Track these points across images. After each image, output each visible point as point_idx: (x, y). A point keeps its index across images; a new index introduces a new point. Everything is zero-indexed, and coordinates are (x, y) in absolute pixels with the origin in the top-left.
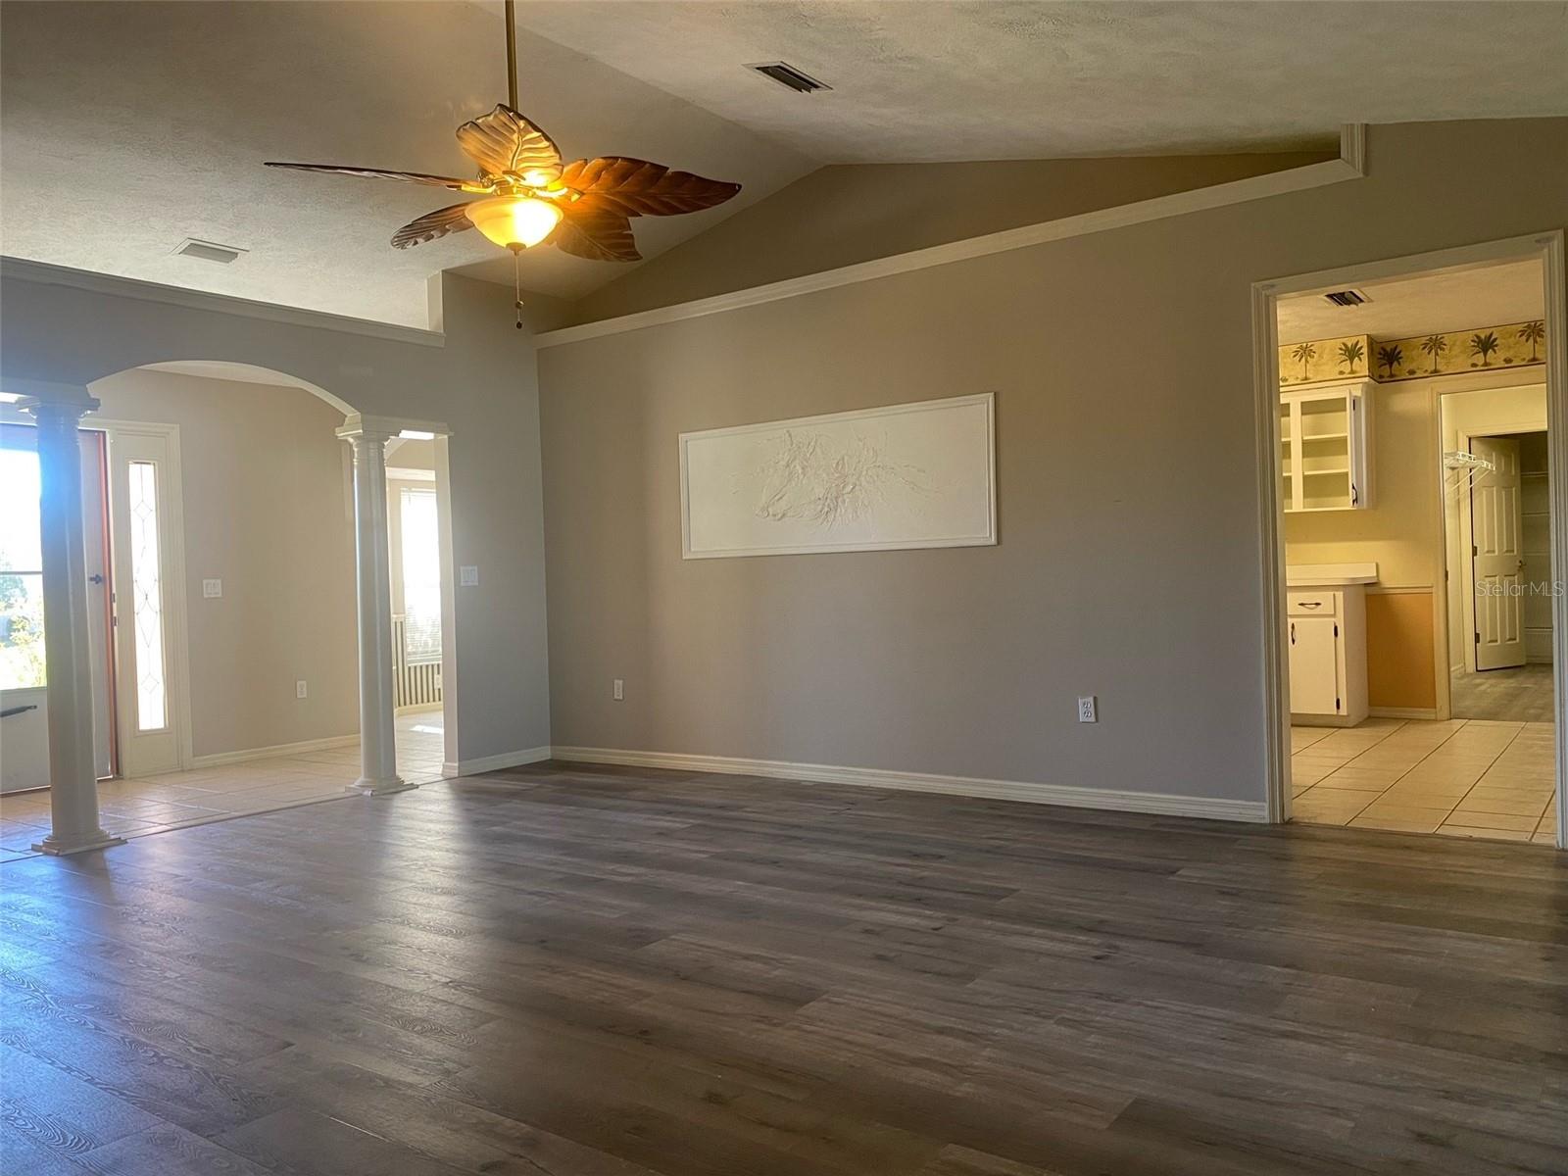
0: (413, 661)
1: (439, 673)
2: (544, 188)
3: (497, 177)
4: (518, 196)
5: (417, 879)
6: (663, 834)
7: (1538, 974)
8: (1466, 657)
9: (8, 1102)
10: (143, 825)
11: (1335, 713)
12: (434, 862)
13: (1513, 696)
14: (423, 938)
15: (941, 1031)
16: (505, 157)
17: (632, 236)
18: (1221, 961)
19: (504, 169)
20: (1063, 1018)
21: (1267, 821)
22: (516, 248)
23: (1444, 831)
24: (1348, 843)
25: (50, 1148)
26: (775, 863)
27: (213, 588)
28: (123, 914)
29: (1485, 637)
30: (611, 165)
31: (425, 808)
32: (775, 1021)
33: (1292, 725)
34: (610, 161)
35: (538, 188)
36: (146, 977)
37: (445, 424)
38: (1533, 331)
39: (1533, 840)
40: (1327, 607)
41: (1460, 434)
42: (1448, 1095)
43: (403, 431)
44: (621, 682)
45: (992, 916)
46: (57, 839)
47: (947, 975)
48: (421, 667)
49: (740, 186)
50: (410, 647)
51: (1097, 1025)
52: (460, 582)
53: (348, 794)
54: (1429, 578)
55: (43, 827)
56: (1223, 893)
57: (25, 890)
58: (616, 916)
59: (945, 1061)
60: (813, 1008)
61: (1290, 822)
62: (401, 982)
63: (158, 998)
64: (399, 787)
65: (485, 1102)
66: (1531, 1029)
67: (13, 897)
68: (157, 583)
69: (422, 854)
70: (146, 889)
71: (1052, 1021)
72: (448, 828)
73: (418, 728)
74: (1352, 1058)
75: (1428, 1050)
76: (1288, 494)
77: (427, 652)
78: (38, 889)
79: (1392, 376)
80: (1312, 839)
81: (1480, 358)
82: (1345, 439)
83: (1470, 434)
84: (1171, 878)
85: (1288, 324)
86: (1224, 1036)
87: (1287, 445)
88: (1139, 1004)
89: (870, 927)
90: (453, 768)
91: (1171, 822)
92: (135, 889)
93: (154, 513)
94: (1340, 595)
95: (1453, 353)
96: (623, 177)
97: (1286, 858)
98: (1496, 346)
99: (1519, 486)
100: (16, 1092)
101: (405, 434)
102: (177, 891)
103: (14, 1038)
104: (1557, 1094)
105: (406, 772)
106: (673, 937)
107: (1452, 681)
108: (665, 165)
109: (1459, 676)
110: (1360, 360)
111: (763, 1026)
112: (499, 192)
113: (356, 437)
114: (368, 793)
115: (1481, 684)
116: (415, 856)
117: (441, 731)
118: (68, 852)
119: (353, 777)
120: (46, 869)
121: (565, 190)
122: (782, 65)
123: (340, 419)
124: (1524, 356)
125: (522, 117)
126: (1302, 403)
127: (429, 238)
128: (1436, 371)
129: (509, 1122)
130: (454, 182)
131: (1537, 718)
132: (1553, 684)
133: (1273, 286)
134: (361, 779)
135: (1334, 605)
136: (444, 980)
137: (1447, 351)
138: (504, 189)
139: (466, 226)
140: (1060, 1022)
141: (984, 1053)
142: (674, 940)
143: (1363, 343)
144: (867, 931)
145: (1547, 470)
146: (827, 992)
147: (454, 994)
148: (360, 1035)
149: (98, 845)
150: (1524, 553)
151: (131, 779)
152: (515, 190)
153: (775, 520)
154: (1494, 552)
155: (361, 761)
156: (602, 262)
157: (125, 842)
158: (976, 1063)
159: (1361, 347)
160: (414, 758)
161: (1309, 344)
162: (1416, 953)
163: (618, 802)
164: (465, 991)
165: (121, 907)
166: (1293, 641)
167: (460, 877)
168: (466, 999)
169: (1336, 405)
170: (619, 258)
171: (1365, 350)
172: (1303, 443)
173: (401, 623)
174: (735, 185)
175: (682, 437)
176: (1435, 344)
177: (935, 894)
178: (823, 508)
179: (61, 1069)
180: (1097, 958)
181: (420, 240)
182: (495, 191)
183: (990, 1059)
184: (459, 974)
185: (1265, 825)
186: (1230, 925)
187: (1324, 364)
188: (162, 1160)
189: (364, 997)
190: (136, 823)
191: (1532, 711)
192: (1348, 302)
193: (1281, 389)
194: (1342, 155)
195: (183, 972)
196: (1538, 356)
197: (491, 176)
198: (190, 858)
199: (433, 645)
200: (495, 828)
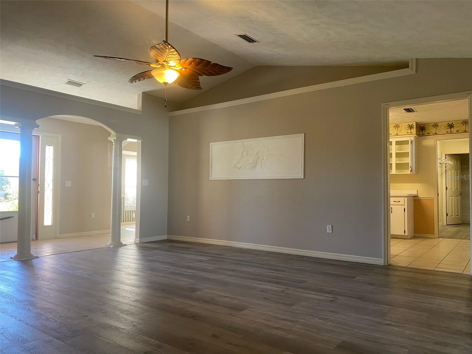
0: (126, 209)
1: (134, 213)
2: (175, 67)
3: (161, 62)
4: (167, 68)
5: (126, 271)
6: (200, 261)
7: (464, 310)
8: (444, 220)
9: (2, 329)
10: (44, 253)
11: (404, 235)
12: (131, 267)
13: (457, 232)
14: (127, 288)
15: (283, 320)
16: (164, 57)
17: (199, 82)
18: (368, 303)
19: (163, 60)
20: (321, 317)
21: (383, 264)
22: (166, 84)
23: (436, 269)
24: (408, 272)
25: (14, 342)
26: (234, 271)
27: (68, 184)
28: (38, 278)
29: (449, 215)
30: (195, 60)
31: (129, 251)
32: (234, 315)
33: (391, 238)
34: (195, 59)
35: (173, 66)
36: (44, 296)
37: (141, 138)
38: (465, 122)
39: (463, 273)
40: (402, 203)
41: (443, 154)
42: (437, 343)
43: (128, 139)
44: (189, 216)
45: (300, 288)
46: (18, 256)
47: (285, 304)
48: (129, 211)
49: (232, 68)
50: (126, 205)
51: (331, 320)
52: (143, 184)
53: (106, 247)
54: (433, 195)
55: (14, 252)
56: (369, 284)
57: (8, 270)
58: (186, 284)
59: (285, 328)
60: (245, 312)
61: (390, 265)
62: (121, 300)
63: (48, 302)
64: (121, 245)
65: (145, 334)
66: (462, 326)
67: (4, 272)
68: (52, 182)
69: (128, 264)
70: (45, 271)
71: (317, 318)
72: (136, 257)
73: (127, 229)
74: (408, 332)
75: (431, 331)
76: (391, 169)
77: (131, 206)
78: (12, 270)
79: (423, 134)
80: (396, 270)
81: (449, 130)
82: (408, 153)
83: (447, 153)
84: (354, 279)
85: (392, 118)
86: (369, 324)
87: (391, 154)
88: (344, 314)
89: (263, 290)
90: (137, 240)
91: (354, 264)
92: (41, 271)
93: (52, 160)
94: (406, 199)
95: (441, 128)
96: (198, 64)
97: (388, 275)
98: (454, 126)
99: (460, 170)
100: (4, 326)
101: (129, 140)
102: (54, 272)
103: (4, 311)
104: (469, 344)
105: (123, 241)
106: (203, 290)
107: (439, 227)
108: (210, 61)
109: (441, 226)
110: (413, 129)
111: (230, 316)
112: (161, 67)
113: (114, 140)
114: (112, 246)
115: (448, 229)
116: (126, 265)
117: (134, 230)
118: (22, 259)
119: (108, 242)
120: (14, 264)
121: (181, 67)
122: (245, 35)
123: (110, 134)
124: (462, 130)
125: (170, 45)
126: (396, 141)
127: (140, 80)
128: (436, 133)
129: (153, 340)
130: (148, 63)
131: (465, 239)
132: (470, 229)
133: (388, 105)
134: (110, 242)
135: (404, 202)
136: (134, 300)
137: (439, 128)
138: (163, 66)
139: (151, 77)
140: (319, 318)
141: (297, 326)
142: (203, 291)
143: (414, 124)
144: (262, 291)
145: (469, 165)
146: (249, 307)
147: (137, 304)
148: (108, 314)
149: (30, 258)
150: (462, 190)
151: (40, 240)
152: (166, 67)
153: (237, 169)
154: (452, 189)
155: (110, 238)
156: (190, 90)
157: (38, 257)
158: (294, 329)
159: (414, 126)
160: (125, 237)
161: (398, 124)
162: (427, 303)
163: (187, 252)
164: (140, 303)
165: (37, 276)
166: (392, 212)
167: (139, 271)
168: (140, 305)
169: (406, 142)
170: (195, 89)
171: (415, 126)
172: (396, 154)
173: (124, 197)
174: (231, 68)
175: (211, 144)
176: (436, 125)
177: (282, 281)
178: (252, 166)
179: (18, 320)
180: (332, 301)
181: (137, 81)
182: (160, 67)
183: (298, 328)
184: (138, 298)
185: (382, 266)
186: (371, 293)
187: (403, 130)
188: (48, 347)
189: (109, 303)
190: (42, 252)
191: (463, 237)
192: (410, 112)
193: (390, 137)
194: (409, 67)
195: (55, 295)
196: (466, 130)
197: (159, 62)
198: (57, 262)
199: (133, 204)
200: (150, 258)
